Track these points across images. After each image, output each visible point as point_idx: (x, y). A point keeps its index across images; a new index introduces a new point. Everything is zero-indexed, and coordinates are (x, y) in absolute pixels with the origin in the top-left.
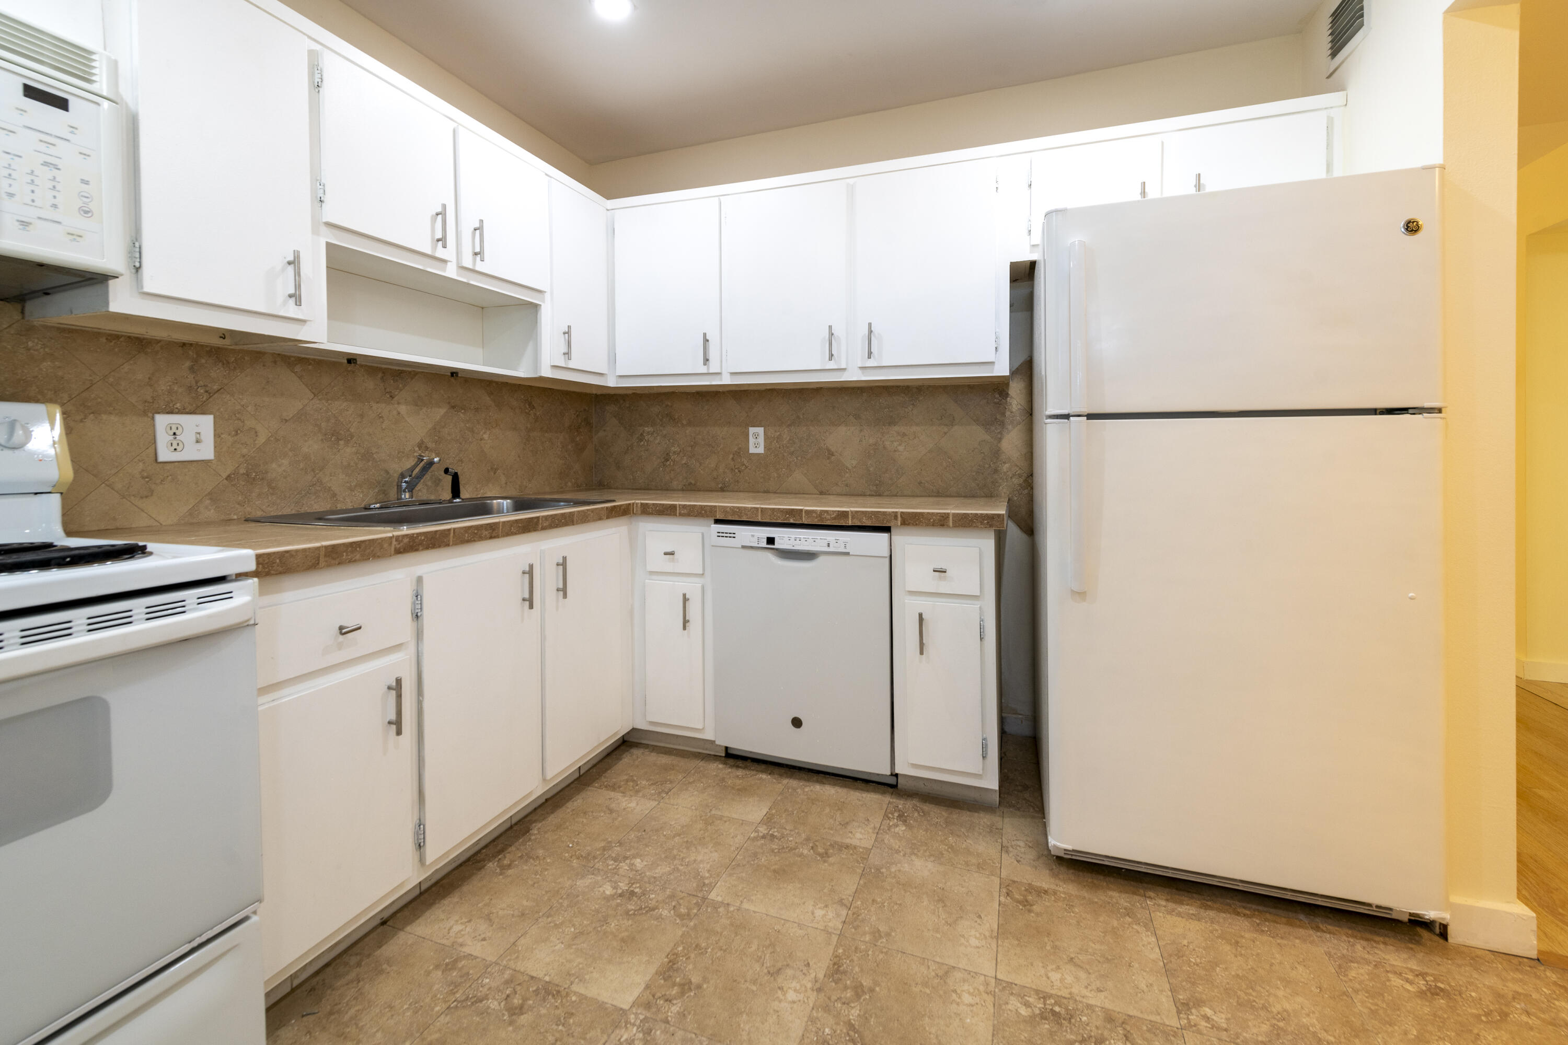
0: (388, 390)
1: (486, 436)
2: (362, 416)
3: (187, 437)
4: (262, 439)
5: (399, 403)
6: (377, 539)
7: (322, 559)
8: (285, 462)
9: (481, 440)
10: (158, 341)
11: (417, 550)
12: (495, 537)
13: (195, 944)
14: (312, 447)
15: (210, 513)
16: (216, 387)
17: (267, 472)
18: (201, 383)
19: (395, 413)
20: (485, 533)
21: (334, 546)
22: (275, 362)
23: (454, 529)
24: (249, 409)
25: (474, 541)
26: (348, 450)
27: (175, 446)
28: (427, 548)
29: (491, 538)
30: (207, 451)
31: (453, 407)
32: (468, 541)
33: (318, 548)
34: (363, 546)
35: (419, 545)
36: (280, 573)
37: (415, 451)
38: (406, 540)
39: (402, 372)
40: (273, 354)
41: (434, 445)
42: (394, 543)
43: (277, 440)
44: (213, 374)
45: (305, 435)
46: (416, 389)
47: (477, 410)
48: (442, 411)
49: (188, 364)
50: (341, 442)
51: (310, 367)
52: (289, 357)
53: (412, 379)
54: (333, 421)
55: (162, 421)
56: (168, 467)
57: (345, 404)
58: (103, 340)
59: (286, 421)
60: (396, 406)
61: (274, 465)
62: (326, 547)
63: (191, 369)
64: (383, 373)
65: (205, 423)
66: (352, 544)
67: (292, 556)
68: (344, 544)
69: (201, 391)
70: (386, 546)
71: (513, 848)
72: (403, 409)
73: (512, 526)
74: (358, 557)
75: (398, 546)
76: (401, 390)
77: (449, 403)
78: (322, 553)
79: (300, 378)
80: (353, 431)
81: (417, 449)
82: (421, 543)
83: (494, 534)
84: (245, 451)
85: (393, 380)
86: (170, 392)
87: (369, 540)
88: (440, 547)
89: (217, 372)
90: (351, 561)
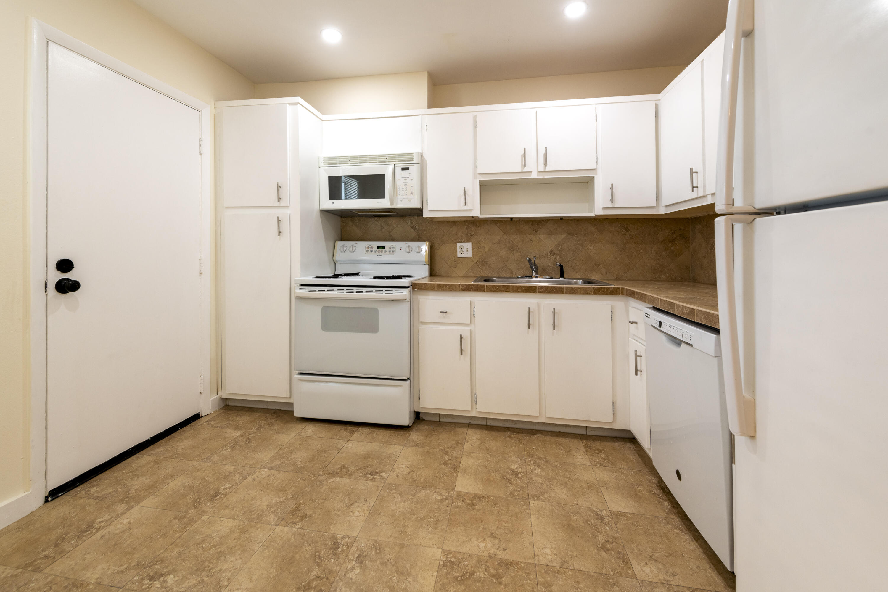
0: (534, 229)
1: (591, 248)
2: (523, 240)
3: (464, 250)
4: (486, 250)
5: (540, 234)
6: (454, 284)
7: (436, 288)
8: (494, 258)
9: (588, 249)
10: (458, 221)
11: (470, 291)
12: (508, 292)
13: (393, 378)
14: (503, 253)
15: (471, 274)
16: (473, 234)
17: (488, 262)
18: (469, 233)
19: (538, 238)
20: (502, 289)
21: (439, 284)
22: (491, 223)
23: (486, 285)
24: (483, 240)
25: (497, 291)
26: (518, 254)
27: (461, 252)
28: (474, 290)
29: (506, 292)
30: (469, 254)
31: (569, 234)
32: (493, 291)
33: (435, 284)
34: (449, 286)
35: (471, 289)
36: (424, 290)
37: (548, 255)
38: (465, 286)
39: (541, 220)
40: (490, 220)
41: (558, 252)
42: (461, 286)
43: (491, 250)
44: (472, 229)
45: (501, 248)
46: (548, 227)
47: (585, 234)
48: (563, 236)
49: (466, 227)
50: (515, 251)
51: (503, 223)
52: (496, 221)
53: (547, 223)
54: (511, 243)
55: (459, 245)
56: (460, 259)
57: (516, 236)
58: (446, 223)
59: (494, 243)
60: (538, 235)
61: (490, 259)
62: (437, 284)
63: (467, 229)
64: (533, 222)
65: (468, 245)
66: (445, 284)
67: (427, 285)
68: (443, 284)
69: (469, 235)
70: (457, 287)
71: (521, 435)
72: (542, 236)
73: (518, 288)
74: (448, 289)
75: (462, 288)
76: (541, 229)
77: (567, 232)
78: (436, 286)
79: (499, 228)
80: (519, 246)
81: (549, 254)
82: (472, 288)
83: (508, 290)
84: (481, 254)
85: (537, 224)
86: (461, 236)
87: (451, 284)
88: (480, 291)
89: (473, 229)
90: (445, 290)
